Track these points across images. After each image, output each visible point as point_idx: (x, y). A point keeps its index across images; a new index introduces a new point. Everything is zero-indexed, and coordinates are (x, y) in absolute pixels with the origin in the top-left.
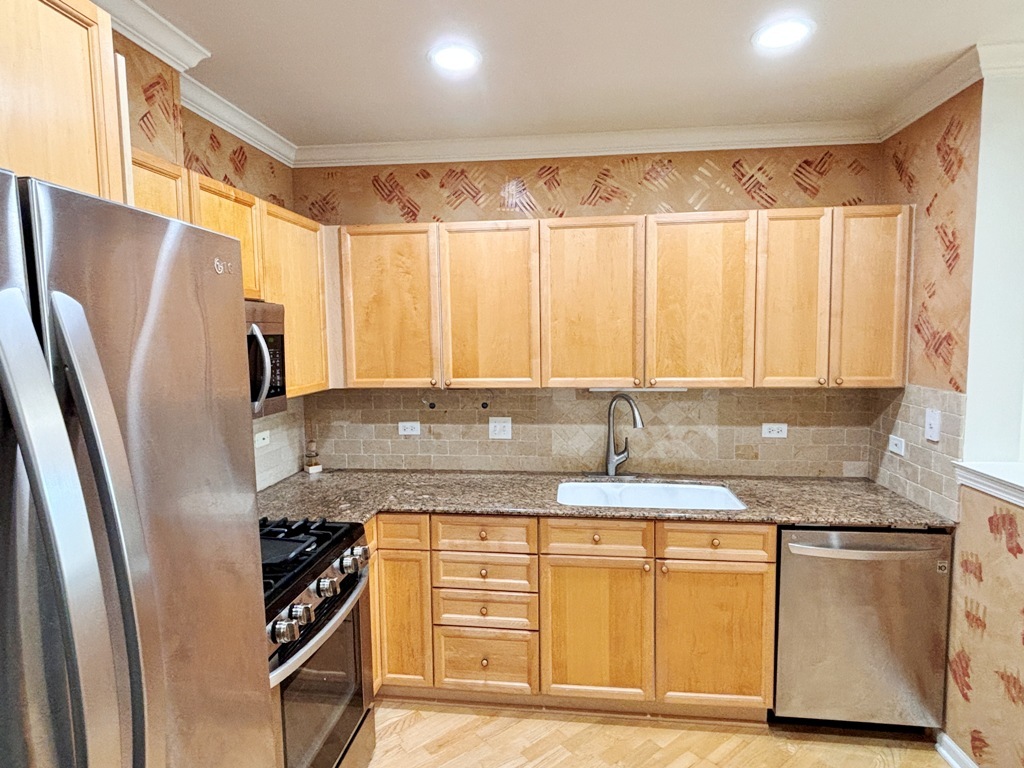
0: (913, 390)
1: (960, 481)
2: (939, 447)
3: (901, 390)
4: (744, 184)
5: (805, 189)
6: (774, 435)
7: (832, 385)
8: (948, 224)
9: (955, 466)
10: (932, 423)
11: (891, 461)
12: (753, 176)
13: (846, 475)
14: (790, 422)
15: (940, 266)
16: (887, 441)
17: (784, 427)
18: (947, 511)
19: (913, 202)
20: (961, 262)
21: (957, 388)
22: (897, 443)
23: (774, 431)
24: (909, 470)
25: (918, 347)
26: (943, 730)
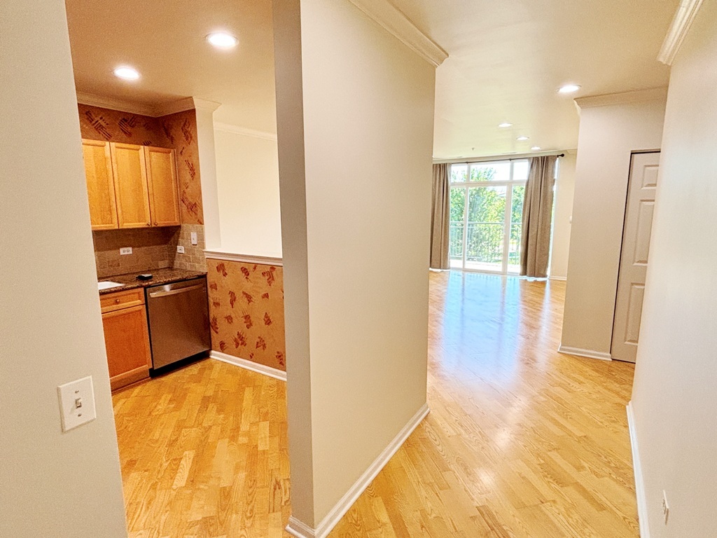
0: (184, 225)
1: (206, 257)
2: (197, 246)
3: (180, 227)
4: (94, 124)
5: (125, 133)
6: (126, 253)
7: (153, 226)
8: (189, 160)
9: (203, 252)
10: (194, 238)
11: (179, 256)
12: (97, 121)
13: (160, 267)
14: (133, 247)
15: (188, 177)
16: (176, 248)
17: (130, 249)
18: (203, 269)
19: (175, 148)
20: (196, 176)
21: (201, 223)
22: (181, 249)
23: (126, 251)
24: (187, 259)
25: (184, 209)
26: (211, 350)
